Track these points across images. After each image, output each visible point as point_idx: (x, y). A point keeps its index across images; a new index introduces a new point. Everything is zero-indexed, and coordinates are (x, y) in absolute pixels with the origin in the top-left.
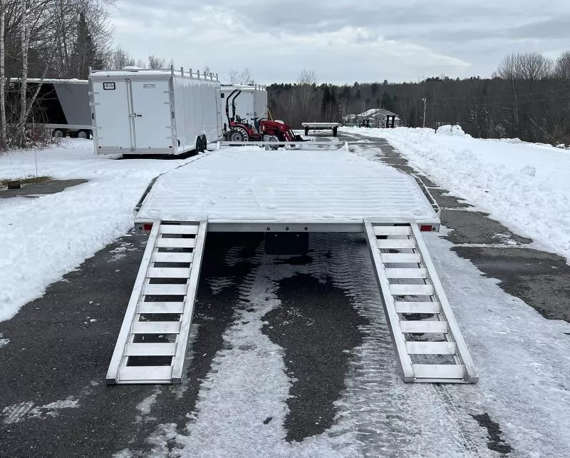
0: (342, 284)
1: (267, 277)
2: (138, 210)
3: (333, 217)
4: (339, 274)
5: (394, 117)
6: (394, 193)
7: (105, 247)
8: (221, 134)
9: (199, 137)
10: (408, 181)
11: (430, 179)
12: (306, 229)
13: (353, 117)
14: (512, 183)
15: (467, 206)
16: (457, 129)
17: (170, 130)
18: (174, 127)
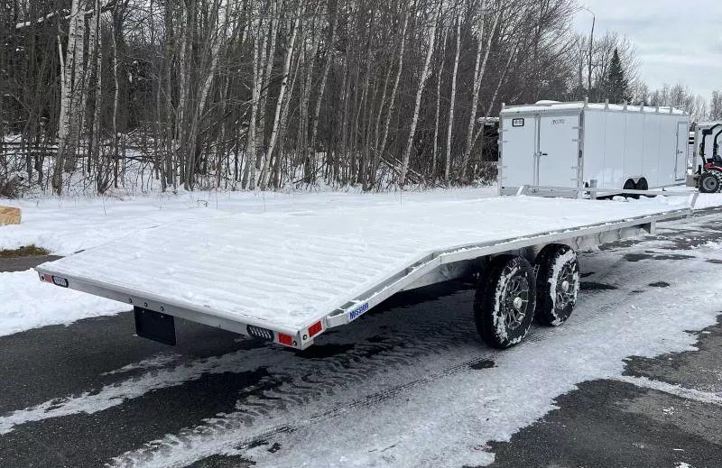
9: (632, 179)
17: (576, 170)
18: (580, 167)
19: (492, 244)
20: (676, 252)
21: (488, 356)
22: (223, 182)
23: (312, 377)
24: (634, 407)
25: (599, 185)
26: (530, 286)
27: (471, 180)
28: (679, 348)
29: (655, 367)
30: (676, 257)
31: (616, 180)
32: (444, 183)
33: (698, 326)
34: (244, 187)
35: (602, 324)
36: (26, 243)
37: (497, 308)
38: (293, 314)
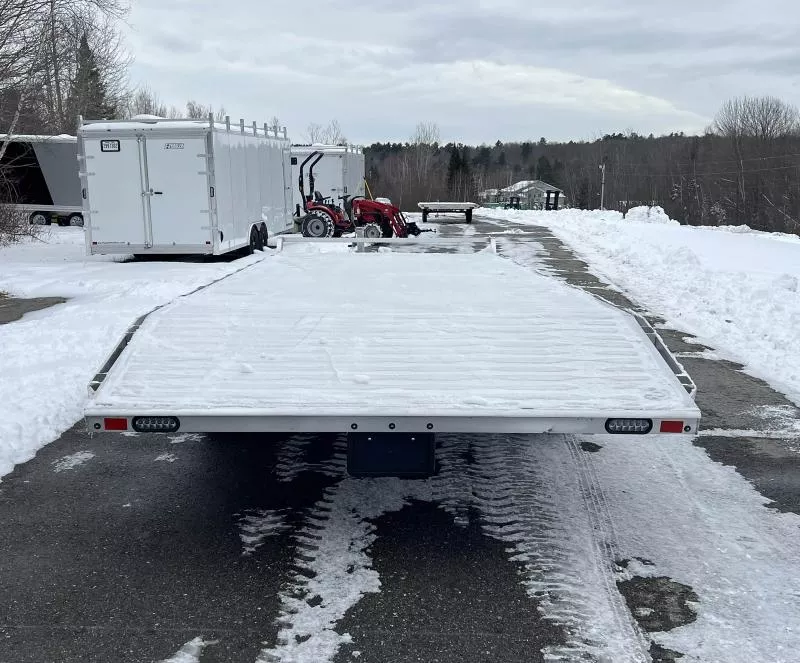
0: (499, 530)
1: (354, 511)
2: (95, 387)
3: (485, 404)
4: (493, 503)
5: (557, 193)
6: (601, 350)
7: (59, 436)
8: (291, 220)
9: (255, 226)
10: (623, 324)
11: (630, 297)
12: (430, 426)
13: (495, 192)
14: (769, 306)
15: (701, 348)
16: (658, 212)
17: (208, 215)
18: (213, 211)
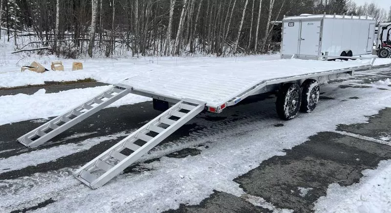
12: (165, 99)
17: (317, 47)
18: (320, 46)
19: (286, 78)
20: (364, 85)
21: (281, 122)
22: (156, 52)
23: (214, 127)
24: (340, 141)
25: (329, 54)
26: (299, 96)
27: (267, 51)
28: (360, 122)
29: (349, 128)
30: (363, 87)
31: (337, 52)
32: (254, 53)
33: (370, 114)
34: (165, 55)
35: (328, 112)
36: (87, 77)
37: (286, 103)
38: (215, 101)
